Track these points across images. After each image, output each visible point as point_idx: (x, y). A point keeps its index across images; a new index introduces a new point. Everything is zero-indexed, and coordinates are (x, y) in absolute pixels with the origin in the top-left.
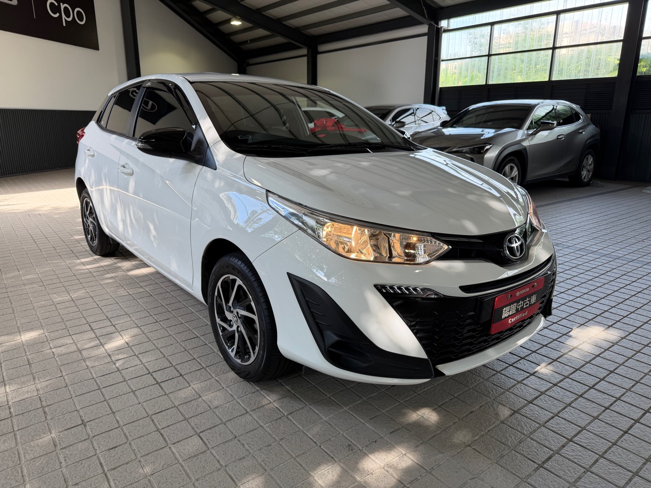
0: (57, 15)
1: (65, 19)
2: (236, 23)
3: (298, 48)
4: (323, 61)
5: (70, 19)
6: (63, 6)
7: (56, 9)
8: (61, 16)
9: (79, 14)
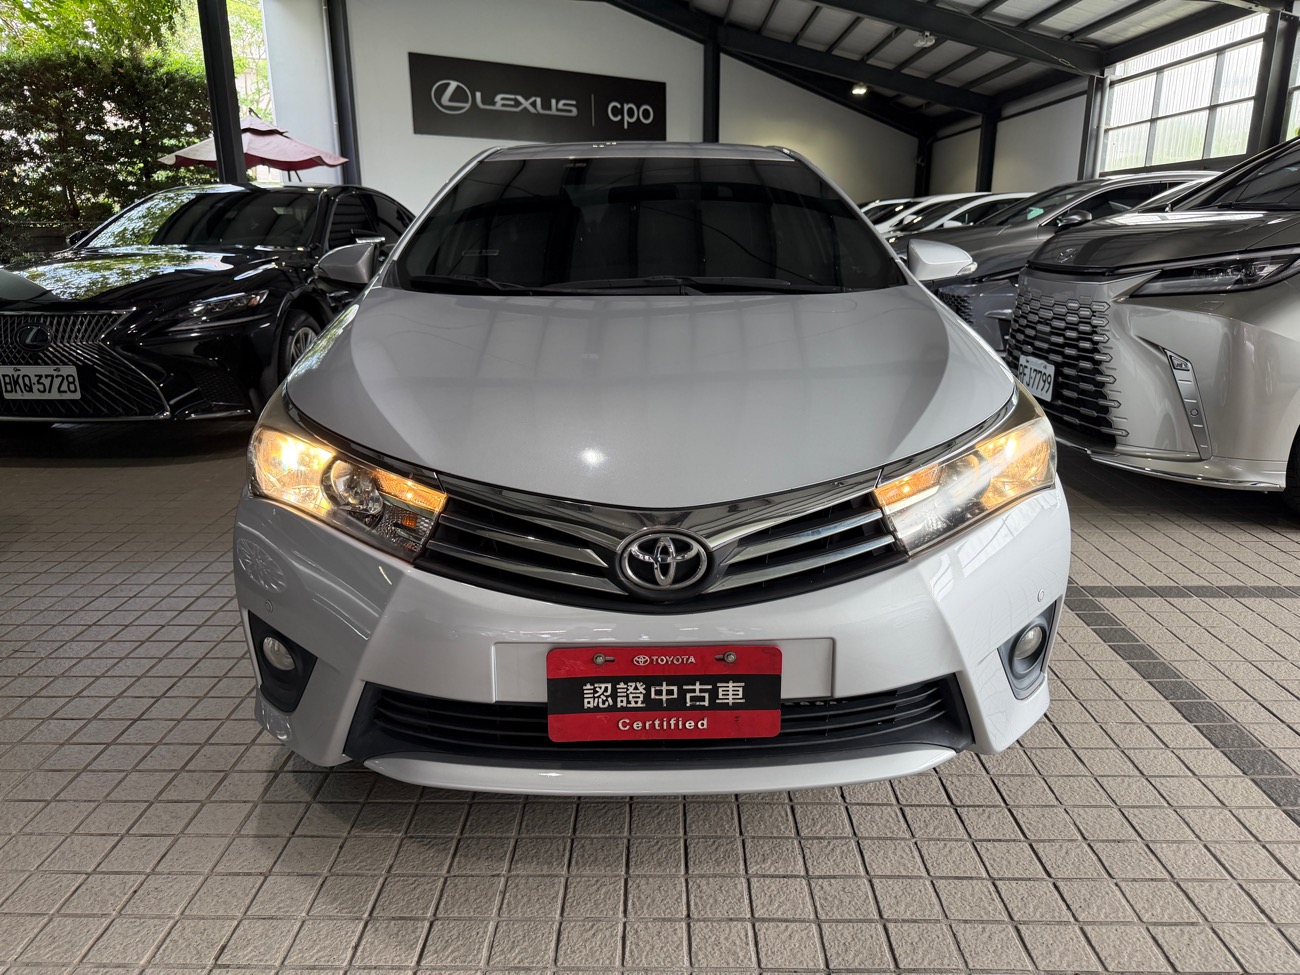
0: (619, 117)
1: (628, 122)
2: (859, 91)
3: (968, 116)
4: (1005, 129)
5: (632, 120)
6: (626, 107)
7: (617, 111)
8: (622, 119)
9: (646, 113)
